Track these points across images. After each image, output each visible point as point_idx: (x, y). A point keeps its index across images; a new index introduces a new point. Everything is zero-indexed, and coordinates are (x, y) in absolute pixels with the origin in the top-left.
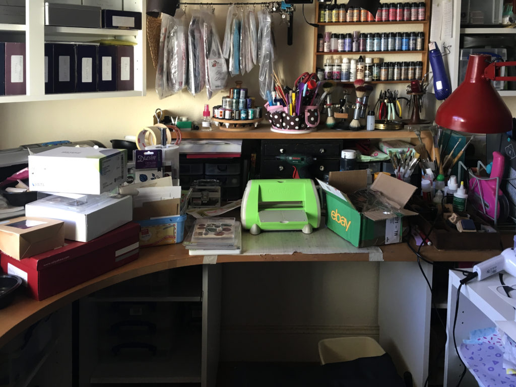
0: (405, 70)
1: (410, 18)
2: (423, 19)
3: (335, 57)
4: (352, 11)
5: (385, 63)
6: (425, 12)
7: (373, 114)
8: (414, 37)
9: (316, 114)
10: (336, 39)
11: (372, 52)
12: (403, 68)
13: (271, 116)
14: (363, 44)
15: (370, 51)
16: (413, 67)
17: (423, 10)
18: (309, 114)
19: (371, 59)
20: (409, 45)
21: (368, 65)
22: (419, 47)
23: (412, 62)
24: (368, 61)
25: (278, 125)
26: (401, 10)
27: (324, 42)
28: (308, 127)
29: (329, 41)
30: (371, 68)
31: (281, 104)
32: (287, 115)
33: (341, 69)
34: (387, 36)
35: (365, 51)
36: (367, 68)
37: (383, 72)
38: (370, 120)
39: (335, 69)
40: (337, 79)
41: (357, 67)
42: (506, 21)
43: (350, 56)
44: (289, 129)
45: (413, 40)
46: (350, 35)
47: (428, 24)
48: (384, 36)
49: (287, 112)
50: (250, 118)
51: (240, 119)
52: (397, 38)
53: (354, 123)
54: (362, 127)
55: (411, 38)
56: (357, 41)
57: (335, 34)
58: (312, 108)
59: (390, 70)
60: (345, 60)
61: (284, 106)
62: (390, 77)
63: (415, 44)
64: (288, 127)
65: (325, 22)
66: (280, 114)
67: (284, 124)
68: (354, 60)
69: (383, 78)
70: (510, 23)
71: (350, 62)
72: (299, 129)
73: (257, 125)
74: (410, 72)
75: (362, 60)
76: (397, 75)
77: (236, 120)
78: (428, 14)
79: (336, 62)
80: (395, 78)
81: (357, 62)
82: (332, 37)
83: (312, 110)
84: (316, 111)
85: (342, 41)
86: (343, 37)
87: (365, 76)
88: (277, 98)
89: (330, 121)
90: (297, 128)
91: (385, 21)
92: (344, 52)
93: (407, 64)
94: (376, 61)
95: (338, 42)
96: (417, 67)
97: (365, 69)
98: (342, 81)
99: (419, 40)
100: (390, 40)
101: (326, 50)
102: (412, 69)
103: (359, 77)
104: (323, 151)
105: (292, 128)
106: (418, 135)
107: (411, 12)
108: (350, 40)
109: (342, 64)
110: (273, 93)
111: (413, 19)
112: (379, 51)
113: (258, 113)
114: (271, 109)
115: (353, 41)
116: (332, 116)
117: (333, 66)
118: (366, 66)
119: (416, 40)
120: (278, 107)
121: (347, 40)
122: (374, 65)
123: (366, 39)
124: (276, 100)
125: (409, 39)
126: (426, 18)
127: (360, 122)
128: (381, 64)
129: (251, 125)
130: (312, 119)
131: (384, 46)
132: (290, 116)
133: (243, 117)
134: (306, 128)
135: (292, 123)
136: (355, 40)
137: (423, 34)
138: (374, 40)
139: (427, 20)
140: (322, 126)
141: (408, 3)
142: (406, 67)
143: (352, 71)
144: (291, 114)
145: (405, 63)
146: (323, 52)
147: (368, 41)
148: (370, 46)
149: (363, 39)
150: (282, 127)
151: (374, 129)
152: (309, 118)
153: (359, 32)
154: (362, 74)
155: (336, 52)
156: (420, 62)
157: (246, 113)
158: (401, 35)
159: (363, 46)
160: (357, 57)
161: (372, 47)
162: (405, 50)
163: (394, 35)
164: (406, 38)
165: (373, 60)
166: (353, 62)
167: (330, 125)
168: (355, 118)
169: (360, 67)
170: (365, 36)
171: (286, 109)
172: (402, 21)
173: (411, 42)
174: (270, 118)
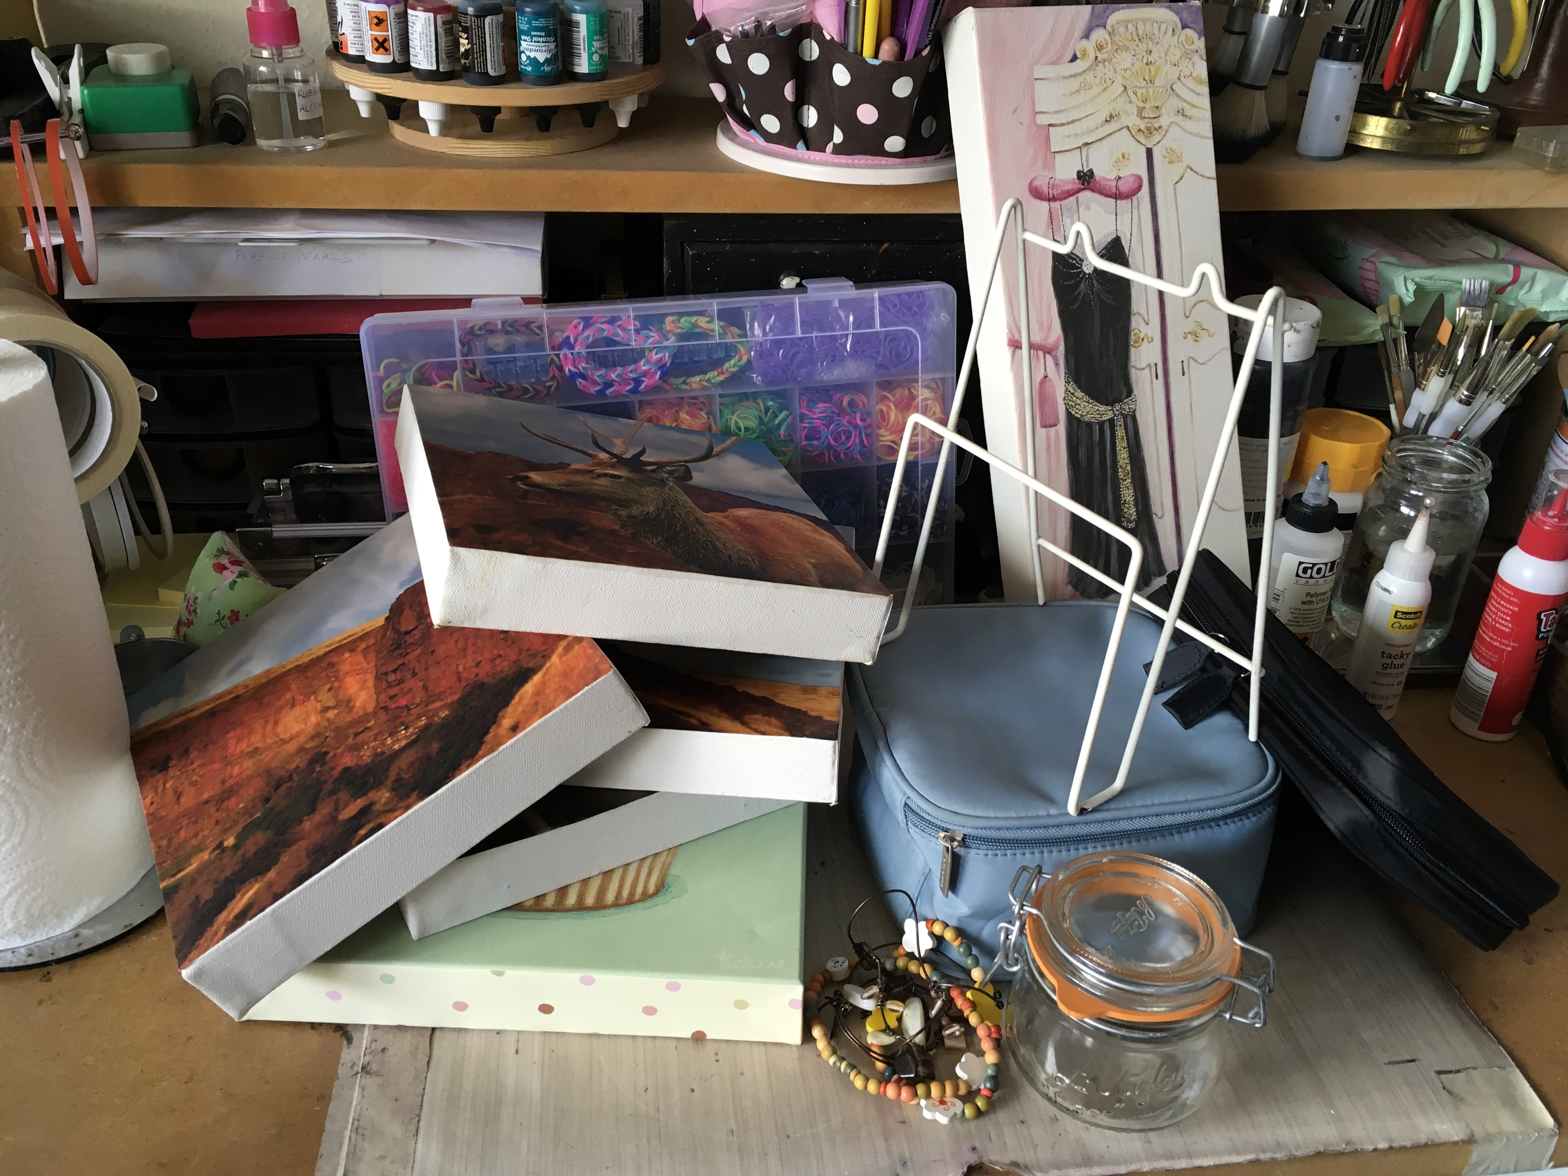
13: (723, 55)
25: (774, 123)
32: (833, 50)
44: (839, 150)
49: (831, 29)
50: (583, 66)
64: (838, 136)
66: (786, 44)
67: (811, 117)
72: (908, 153)
77: (487, 80)
90: (895, 143)
105: (864, 144)
113: (633, 33)
129: (592, 114)
132: (855, 63)
133: (534, 61)
135: (867, 114)
144: (868, 51)
150: (795, 134)
157: (549, 32)
171: (827, 11)
174: (719, 72)
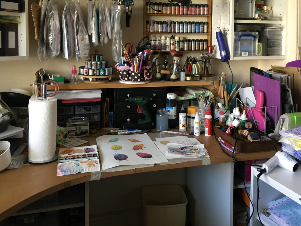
0: (198, 45)
1: (200, 13)
2: (207, 14)
3: (157, 35)
4: (166, 7)
5: (187, 40)
6: (208, 10)
7: (184, 71)
8: (203, 25)
9: (150, 71)
10: (157, 24)
11: (179, 33)
12: (197, 43)
14: (173, 28)
15: (178, 32)
16: (203, 43)
17: (207, 9)
18: (146, 71)
19: (178, 37)
20: (200, 30)
21: (176, 41)
22: (205, 31)
23: (202, 40)
24: (177, 38)
25: (126, 79)
26: (195, 8)
27: (150, 26)
28: (146, 79)
29: (153, 26)
30: (178, 42)
31: (127, 65)
32: (132, 72)
33: (161, 43)
34: (187, 23)
35: (174, 32)
36: (176, 43)
37: (186, 45)
38: (183, 74)
39: (157, 43)
40: (159, 49)
41: (171, 42)
42: (257, 16)
43: (166, 35)
44: (133, 81)
45: (202, 26)
46: (166, 22)
47: (210, 17)
48: (186, 24)
49: (132, 70)
50: (107, 74)
51: (100, 75)
52: (193, 25)
53: (173, 77)
54: (178, 79)
55: (201, 25)
56: (170, 26)
57: (156, 21)
58: (148, 67)
59: (190, 44)
60: (163, 38)
61: (130, 66)
62: (190, 48)
63: (204, 29)
64: (133, 80)
65: (150, 13)
66: (127, 71)
67: (130, 78)
68: (168, 37)
69: (186, 49)
70: (258, 18)
71: (166, 39)
72: (140, 81)
73: (111, 79)
74: (201, 45)
75: (173, 38)
76: (194, 47)
77: (97, 76)
78: (210, 11)
79: (158, 38)
80: (193, 49)
81: (171, 38)
82: (154, 23)
83: (148, 69)
84: (150, 69)
85: (161, 25)
86: (162, 23)
87: (175, 47)
88: (125, 61)
89: (158, 76)
90: (139, 80)
91: (186, 14)
92: (162, 32)
93: (199, 41)
94: (181, 39)
95: (158, 26)
96: (205, 43)
97: (175, 44)
98: (162, 50)
99: (205, 26)
100: (189, 26)
101: (151, 31)
102: (202, 44)
103: (172, 48)
104: (155, 95)
105: (136, 80)
106: (212, 83)
107: (200, 10)
108: (166, 25)
109: (162, 40)
110: (122, 58)
111: (201, 14)
112: (183, 33)
113: (111, 71)
114: (121, 68)
115: (167, 26)
116: (160, 72)
117: (156, 41)
118: (175, 42)
119: (204, 27)
120: (126, 67)
121: (164, 25)
122: (180, 41)
123: (175, 25)
124: (124, 63)
125: (200, 26)
126: (209, 14)
127: (177, 76)
128: (184, 41)
129: (107, 79)
130: (148, 74)
131: (186, 29)
132: (134, 73)
133: (102, 74)
134: (144, 80)
135: (136, 77)
136: (169, 25)
137: (207, 23)
138: (180, 26)
139: (210, 15)
140: (154, 79)
141: (198, 4)
142: (199, 43)
143: (168, 44)
144: (136, 72)
145: (198, 40)
146: (150, 32)
147: (176, 26)
148: (178, 29)
149: (173, 25)
150: (128, 80)
151: (185, 80)
152: (146, 73)
153: (170, 21)
154: (174, 46)
155: (158, 32)
156: (206, 40)
157: (104, 71)
158: (195, 23)
159: (173, 29)
160: (170, 36)
161: (179, 30)
162: (198, 32)
163: (191, 23)
164: (198, 25)
165: (179, 38)
166: (168, 39)
167: (158, 78)
168: (174, 74)
169: (172, 42)
170: (174, 23)
171: (131, 68)
172: (195, 15)
173: (201, 27)
174: (120, 74)
